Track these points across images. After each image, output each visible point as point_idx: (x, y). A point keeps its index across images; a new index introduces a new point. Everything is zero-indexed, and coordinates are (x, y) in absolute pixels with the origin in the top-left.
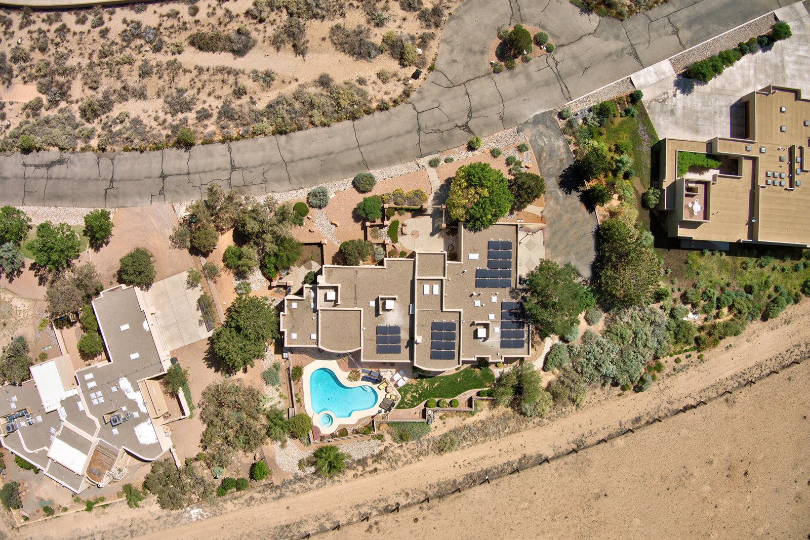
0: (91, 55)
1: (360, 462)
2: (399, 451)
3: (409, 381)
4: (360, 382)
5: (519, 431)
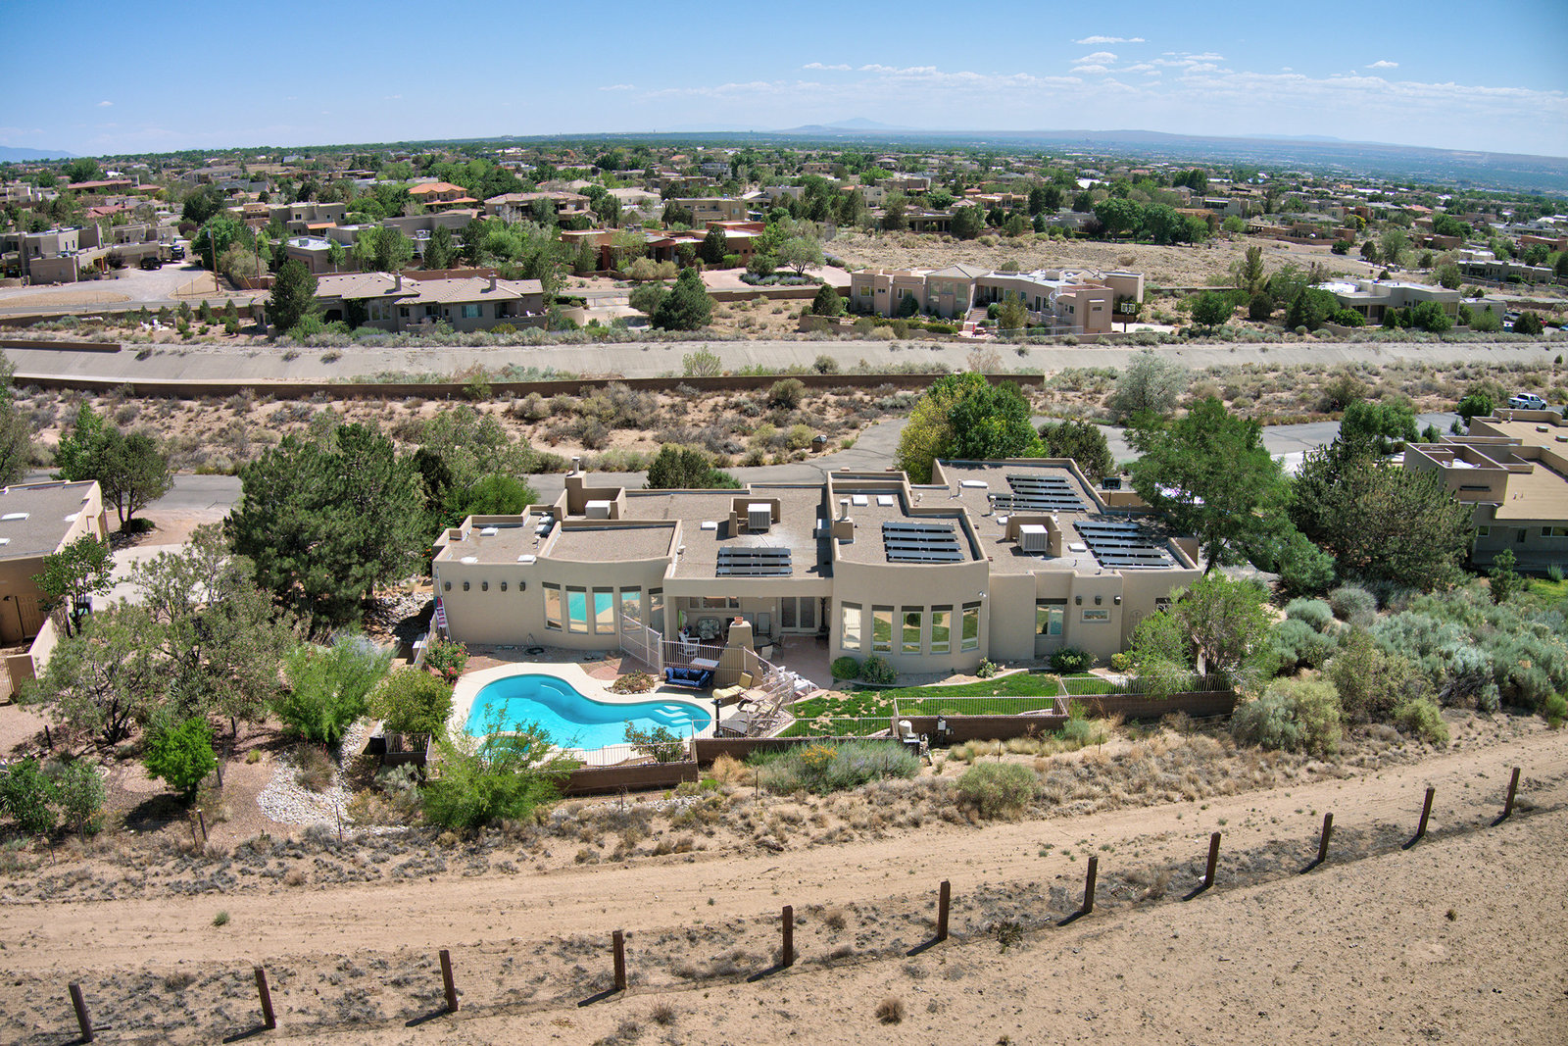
1: (616, 822)
2: (791, 809)
3: (822, 693)
4: (651, 695)
5: (1267, 783)
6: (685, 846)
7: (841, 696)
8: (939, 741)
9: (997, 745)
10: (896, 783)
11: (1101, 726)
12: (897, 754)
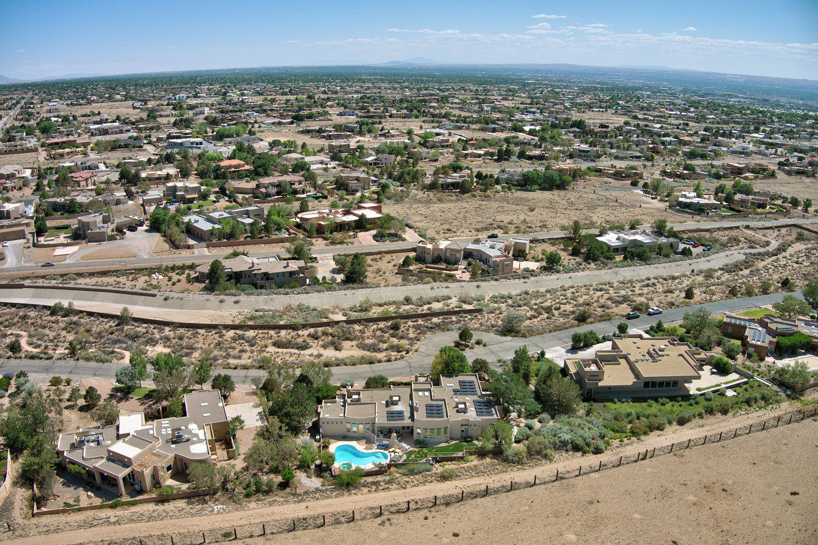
0: (209, 345)
1: (374, 483)
2: (407, 479)
3: (412, 449)
4: (374, 450)
5: (506, 471)
6: (388, 488)
7: (416, 450)
8: (437, 462)
9: (450, 463)
10: (428, 473)
11: (473, 457)
12: (428, 466)
